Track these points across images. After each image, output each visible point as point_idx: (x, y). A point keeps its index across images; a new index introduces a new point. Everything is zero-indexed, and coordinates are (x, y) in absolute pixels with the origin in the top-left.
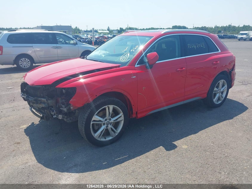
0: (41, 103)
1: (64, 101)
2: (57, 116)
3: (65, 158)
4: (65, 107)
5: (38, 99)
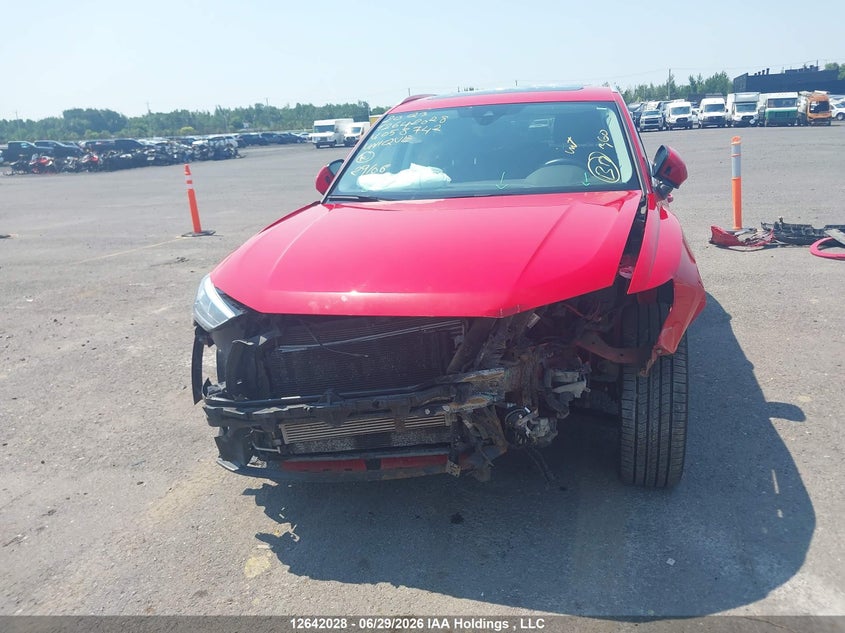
3: (674, 561)
4: (581, 379)
5: (463, 381)
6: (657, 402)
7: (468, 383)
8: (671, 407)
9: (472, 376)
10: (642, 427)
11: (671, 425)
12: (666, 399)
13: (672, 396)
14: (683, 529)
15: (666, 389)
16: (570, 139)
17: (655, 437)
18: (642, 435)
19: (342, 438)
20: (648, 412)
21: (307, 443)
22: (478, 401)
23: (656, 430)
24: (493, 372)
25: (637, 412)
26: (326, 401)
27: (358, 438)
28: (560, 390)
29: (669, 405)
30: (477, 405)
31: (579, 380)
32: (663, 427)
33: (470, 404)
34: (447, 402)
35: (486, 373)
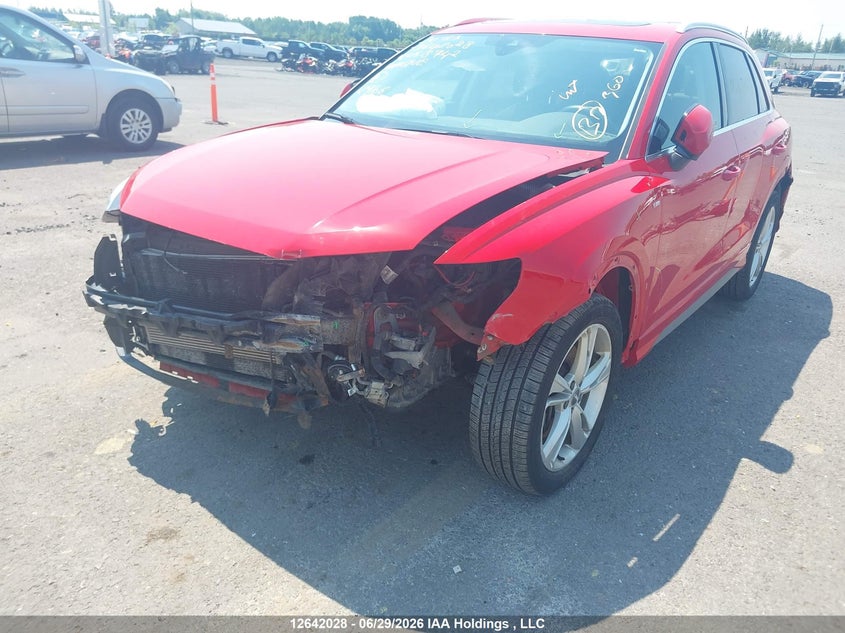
0: (284, 336)
1: (391, 318)
2: (362, 388)
3: (460, 570)
4: (418, 349)
5: (272, 320)
6: (504, 395)
7: (278, 324)
8: (517, 404)
9: (283, 318)
10: (486, 418)
11: (513, 425)
12: (513, 395)
13: (520, 393)
14: (509, 541)
15: (517, 384)
16: (574, 82)
17: (497, 433)
18: (485, 427)
19: (195, 352)
20: (493, 404)
21: (169, 348)
22: (290, 345)
23: (498, 425)
24: (308, 318)
25: (483, 399)
26: (157, 310)
27: (207, 355)
28: (393, 355)
29: (514, 402)
30: (290, 349)
31: (415, 350)
32: (505, 425)
33: (282, 347)
34: (257, 338)
35: (299, 318)
